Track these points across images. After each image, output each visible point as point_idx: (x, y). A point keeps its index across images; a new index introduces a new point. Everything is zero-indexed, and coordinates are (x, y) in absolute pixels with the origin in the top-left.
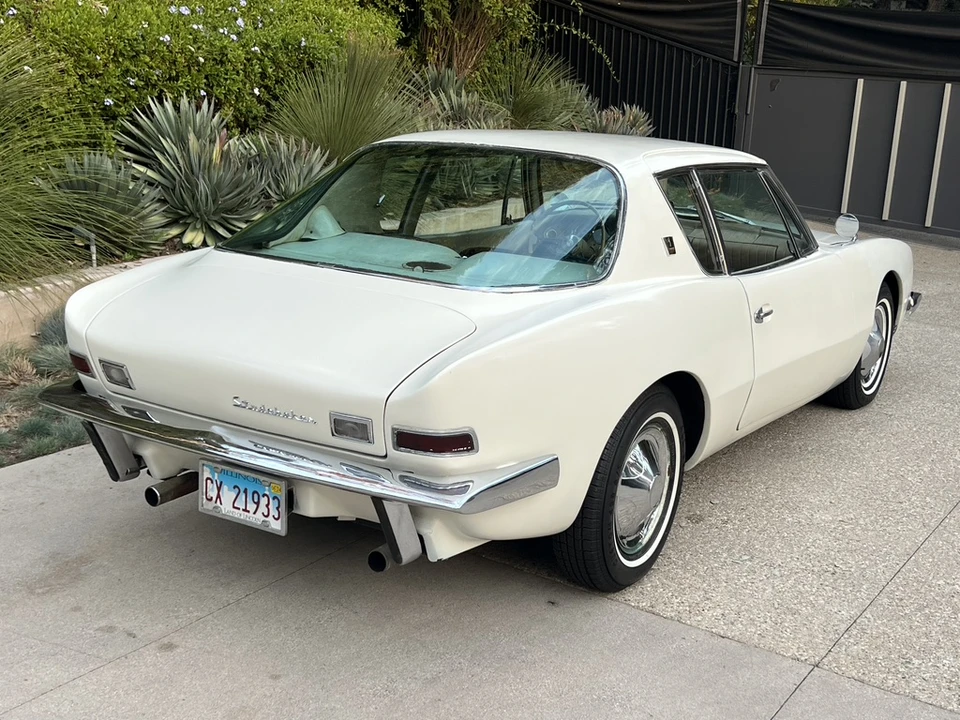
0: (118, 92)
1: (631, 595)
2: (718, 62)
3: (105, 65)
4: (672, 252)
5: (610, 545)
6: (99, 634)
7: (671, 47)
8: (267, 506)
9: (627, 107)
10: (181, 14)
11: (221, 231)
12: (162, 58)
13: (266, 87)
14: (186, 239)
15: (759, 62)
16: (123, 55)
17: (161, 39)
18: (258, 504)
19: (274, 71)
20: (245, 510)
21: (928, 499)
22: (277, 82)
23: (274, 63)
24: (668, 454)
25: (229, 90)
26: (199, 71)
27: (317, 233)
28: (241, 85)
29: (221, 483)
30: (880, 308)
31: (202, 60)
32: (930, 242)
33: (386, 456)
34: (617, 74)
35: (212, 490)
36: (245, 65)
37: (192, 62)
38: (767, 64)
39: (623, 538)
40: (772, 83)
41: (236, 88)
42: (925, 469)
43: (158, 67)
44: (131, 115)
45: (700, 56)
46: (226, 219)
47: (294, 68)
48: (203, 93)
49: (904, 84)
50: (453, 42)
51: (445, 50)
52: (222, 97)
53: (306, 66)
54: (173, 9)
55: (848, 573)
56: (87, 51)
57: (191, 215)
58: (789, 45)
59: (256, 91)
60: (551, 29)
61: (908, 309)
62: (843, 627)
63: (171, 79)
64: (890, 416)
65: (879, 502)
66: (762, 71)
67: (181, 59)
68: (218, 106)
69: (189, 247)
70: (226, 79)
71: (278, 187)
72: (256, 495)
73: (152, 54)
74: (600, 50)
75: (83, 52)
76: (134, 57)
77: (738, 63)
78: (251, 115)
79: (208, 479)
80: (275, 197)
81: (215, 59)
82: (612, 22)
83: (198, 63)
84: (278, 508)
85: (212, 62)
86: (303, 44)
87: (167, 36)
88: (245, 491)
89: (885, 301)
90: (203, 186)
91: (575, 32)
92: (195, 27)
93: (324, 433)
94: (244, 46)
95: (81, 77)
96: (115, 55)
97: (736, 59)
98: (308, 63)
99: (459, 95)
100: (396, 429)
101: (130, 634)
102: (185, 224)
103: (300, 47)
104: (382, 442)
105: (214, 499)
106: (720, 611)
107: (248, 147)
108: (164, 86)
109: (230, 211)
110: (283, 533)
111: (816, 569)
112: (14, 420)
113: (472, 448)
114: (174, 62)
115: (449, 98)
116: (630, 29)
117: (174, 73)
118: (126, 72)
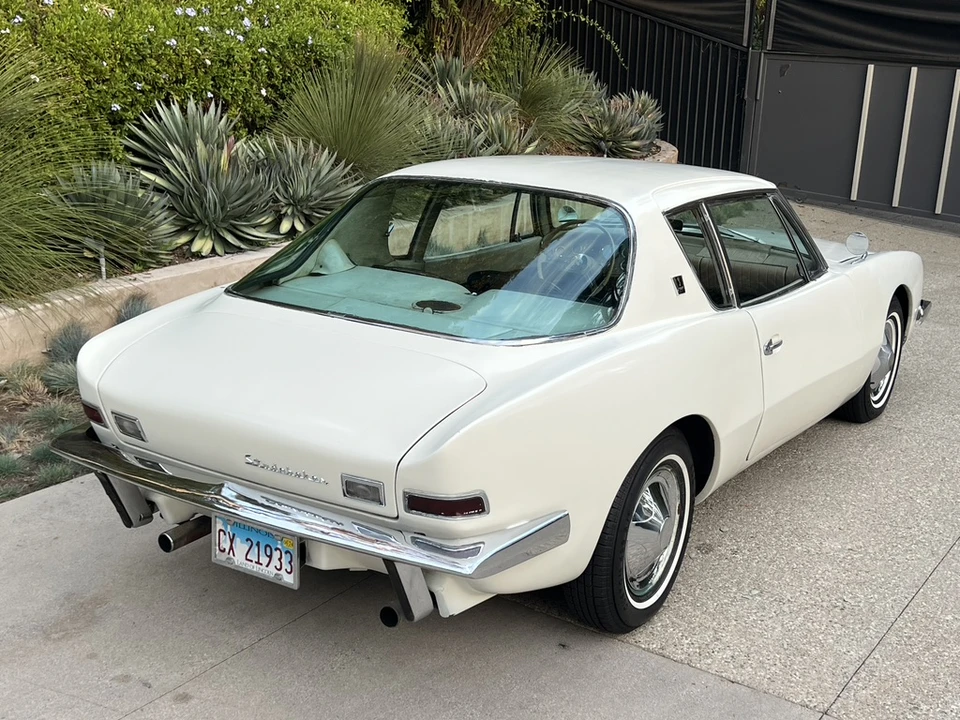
0: (125, 96)
1: (642, 636)
2: (727, 47)
3: (112, 70)
4: (682, 291)
5: (620, 591)
6: (115, 684)
7: (680, 31)
8: (280, 559)
9: (635, 94)
10: (187, 16)
11: (230, 238)
12: (169, 61)
13: (273, 86)
14: (195, 248)
15: (769, 48)
16: (129, 60)
17: (168, 43)
18: (270, 557)
19: (281, 70)
20: (258, 563)
21: (936, 523)
22: (284, 81)
23: (280, 62)
24: (678, 493)
25: (236, 91)
26: (206, 73)
27: (327, 268)
28: (248, 87)
29: (234, 535)
30: (890, 322)
31: (208, 62)
32: (940, 229)
33: (397, 517)
34: (625, 62)
35: (225, 541)
36: (252, 65)
37: (199, 64)
38: (778, 48)
39: (633, 580)
40: (782, 68)
41: (243, 89)
42: (934, 490)
43: (165, 70)
44: (138, 119)
45: (709, 41)
46: (234, 226)
47: (301, 66)
48: (210, 95)
49: (914, 70)
50: (460, 29)
51: (452, 38)
52: (229, 98)
53: (314, 65)
54: (179, 11)
55: (857, 608)
56: (93, 58)
57: (200, 222)
58: (800, 30)
59: (263, 92)
60: (559, 15)
61: (917, 319)
62: (852, 669)
63: (178, 81)
64: (900, 429)
65: (888, 528)
66: (772, 57)
67: (188, 62)
68: (226, 107)
69: (198, 256)
70: (233, 81)
71: (286, 191)
72: (268, 549)
73: (158, 59)
74: (608, 37)
75: (89, 58)
76: (140, 61)
77: (748, 47)
78: (258, 115)
79: (220, 530)
80: (283, 201)
81: (221, 61)
82: (621, 7)
83: (205, 65)
84: (290, 563)
85: (219, 64)
86: (310, 42)
87: (173, 40)
88: (258, 544)
89: (895, 314)
90: (210, 193)
91: (583, 19)
92: (201, 29)
93: (336, 492)
94: (250, 47)
95: (88, 83)
96: (121, 59)
97: (745, 44)
98: (315, 62)
99: (466, 85)
100: (407, 493)
101: (145, 684)
102: (193, 231)
103: (306, 45)
104: (394, 505)
105: (227, 550)
106: (729, 653)
107: (255, 150)
108: (172, 89)
109: (239, 217)
110: (296, 587)
111: (825, 604)
112: (27, 445)
113: (484, 510)
114: (181, 65)
115: (457, 90)
116: (638, 13)
117: (181, 76)
118: (133, 77)
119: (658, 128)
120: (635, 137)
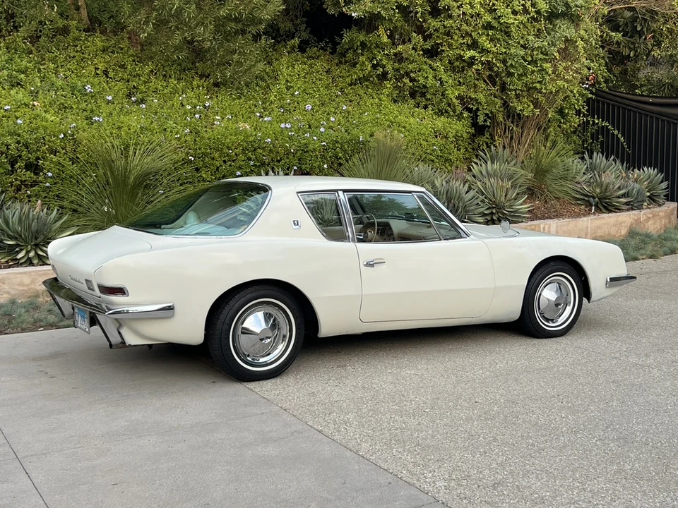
0: (245, 168)
10: (286, 127)
16: (248, 150)
17: (266, 141)
18: (84, 321)
20: (82, 324)
24: (287, 322)
27: (186, 224)
29: (79, 314)
33: (101, 297)
34: (628, 147)
35: (77, 317)
37: (288, 153)
41: (316, 165)
47: (357, 153)
51: (508, 137)
52: (308, 170)
54: (283, 125)
56: (226, 149)
59: (326, 166)
67: (281, 151)
70: (309, 160)
72: (84, 318)
73: (263, 148)
74: (616, 132)
75: (223, 149)
76: (254, 150)
79: (76, 312)
81: (303, 150)
83: (292, 152)
84: (88, 323)
85: (301, 152)
86: (361, 139)
87: (269, 139)
88: (82, 316)
91: (597, 122)
95: (225, 162)
96: (242, 150)
100: (99, 285)
103: (359, 141)
104: (97, 291)
105: (77, 320)
113: (127, 294)
116: (659, 116)
117: (279, 158)
118: (250, 159)
119: (665, 192)
120: (623, 196)
